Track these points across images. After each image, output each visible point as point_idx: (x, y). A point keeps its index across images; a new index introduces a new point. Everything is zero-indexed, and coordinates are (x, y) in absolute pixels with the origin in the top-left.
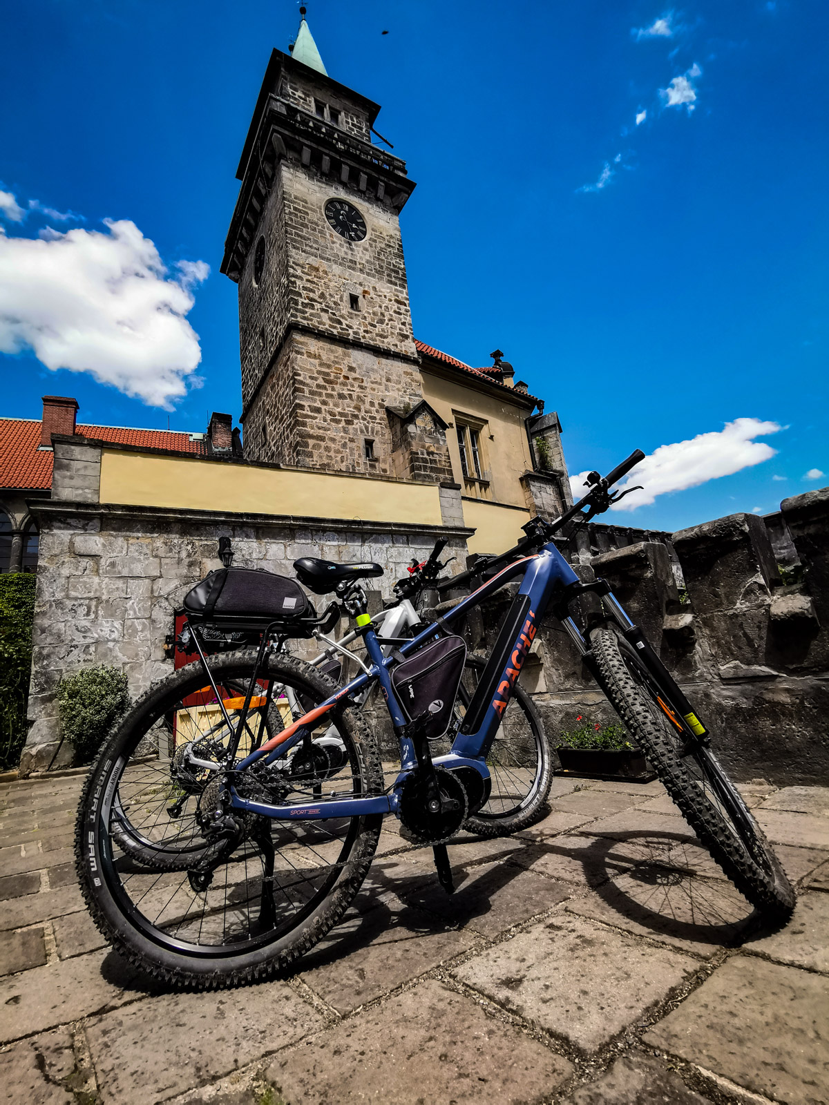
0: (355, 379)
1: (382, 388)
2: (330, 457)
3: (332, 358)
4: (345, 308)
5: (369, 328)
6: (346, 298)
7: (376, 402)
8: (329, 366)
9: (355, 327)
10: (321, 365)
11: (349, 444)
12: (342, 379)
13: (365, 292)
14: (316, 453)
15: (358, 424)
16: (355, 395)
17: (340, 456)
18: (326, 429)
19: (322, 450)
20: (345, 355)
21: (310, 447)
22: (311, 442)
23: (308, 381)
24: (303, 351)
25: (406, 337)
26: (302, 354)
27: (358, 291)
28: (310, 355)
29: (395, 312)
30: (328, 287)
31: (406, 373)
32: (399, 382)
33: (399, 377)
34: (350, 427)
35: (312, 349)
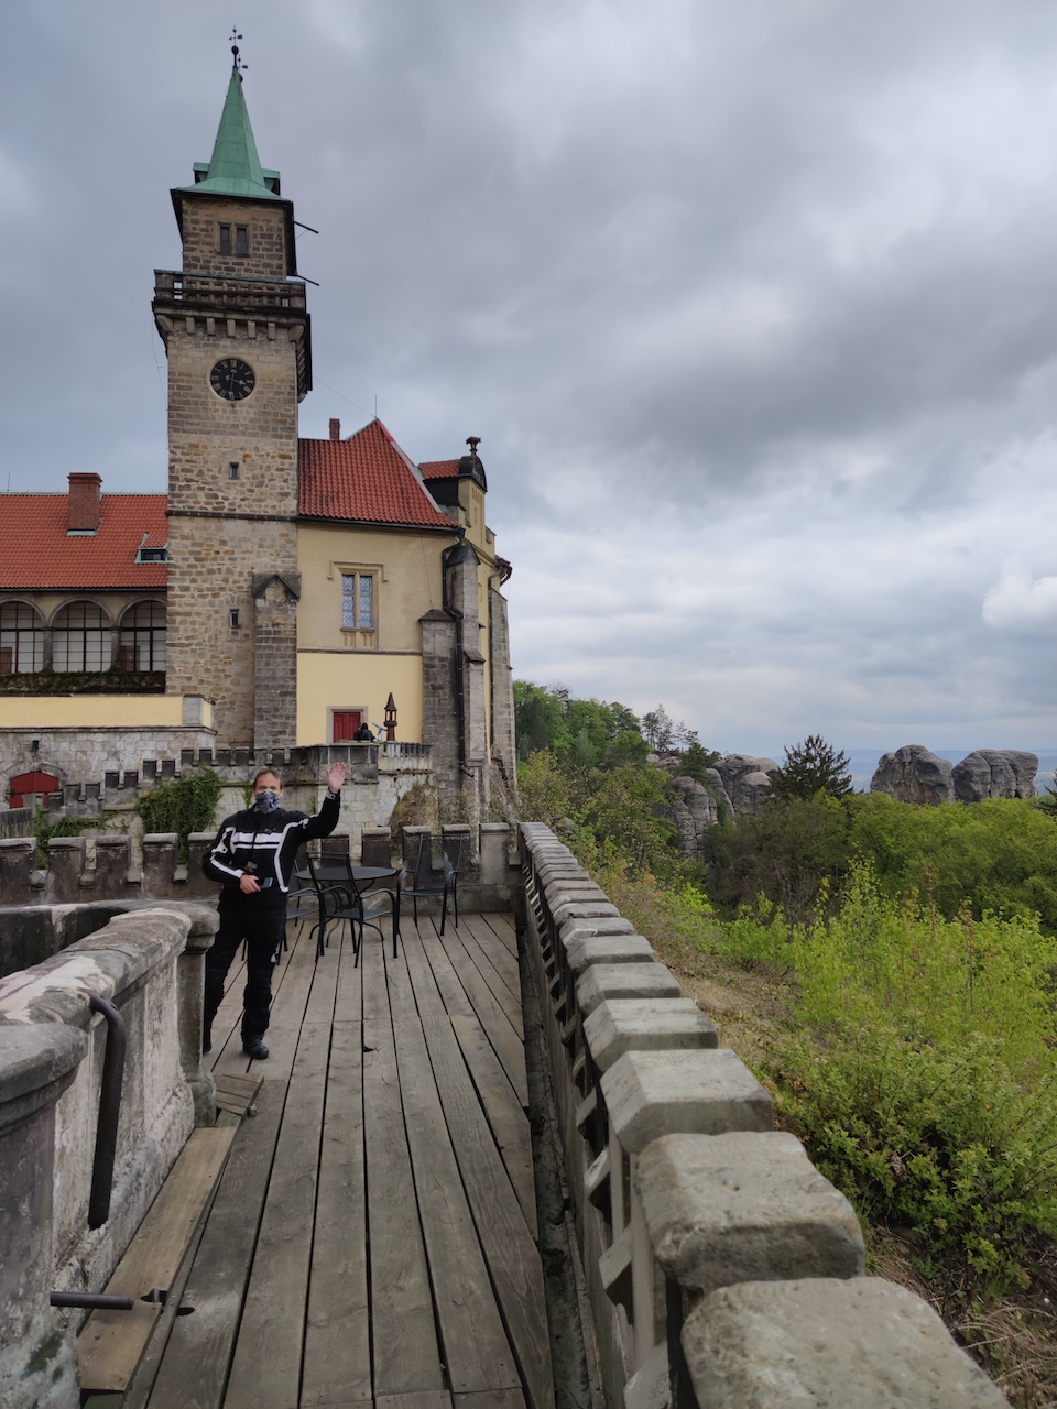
0: (226, 552)
1: (253, 556)
2: (195, 630)
3: (205, 536)
4: (223, 479)
5: (247, 494)
6: (226, 467)
7: (245, 572)
8: (200, 545)
9: (232, 497)
10: (194, 545)
11: (214, 616)
12: (213, 554)
13: (246, 456)
14: (182, 628)
15: (224, 596)
16: (224, 568)
17: (204, 627)
18: (192, 605)
19: (188, 625)
20: (219, 529)
21: (178, 622)
22: (178, 619)
23: (180, 563)
24: (178, 535)
25: (287, 495)
26: (175, 538)
27: (238, 459)
28: (184, 537)
29: (278, 470)
30: (206, 462)
31: (282, 535)
32: (272, 546)
33: (273, 540)
34: (216, 600)
35: (186, 531)
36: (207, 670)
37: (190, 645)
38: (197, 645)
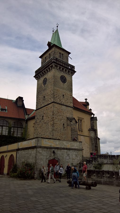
0: (62, 112)
1: (67, 113)
2: (57, 127)
3: (59, 108)
4: (62, 97)
5: (65, 101)
6: (62, 95)
7: (65, 116)
8: (58, 110)
9: (63, 101)
11: (61, 125)
12: (60, 112)
13: (65, 94)
15: (62, 121)
16: (62, 115)
17: (59, 127)
18: (57, 122)
20: (61, 107)
22: (55, 124)
23: (55, 113)
25: (71, 103)
27: (64, 94)
29: (70, 98)
30: (59, 94)
31: (71, 110)
32: (69, 112)
33: (70, 111)
34: (61, 121)
35: (56, 106)
36: (60, 136)
37: (57, 130)
38: (58, 130)
